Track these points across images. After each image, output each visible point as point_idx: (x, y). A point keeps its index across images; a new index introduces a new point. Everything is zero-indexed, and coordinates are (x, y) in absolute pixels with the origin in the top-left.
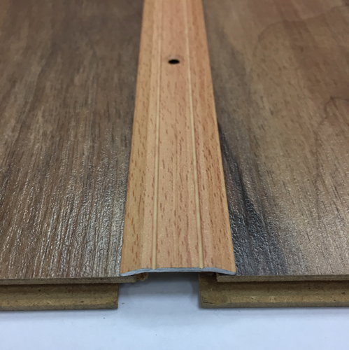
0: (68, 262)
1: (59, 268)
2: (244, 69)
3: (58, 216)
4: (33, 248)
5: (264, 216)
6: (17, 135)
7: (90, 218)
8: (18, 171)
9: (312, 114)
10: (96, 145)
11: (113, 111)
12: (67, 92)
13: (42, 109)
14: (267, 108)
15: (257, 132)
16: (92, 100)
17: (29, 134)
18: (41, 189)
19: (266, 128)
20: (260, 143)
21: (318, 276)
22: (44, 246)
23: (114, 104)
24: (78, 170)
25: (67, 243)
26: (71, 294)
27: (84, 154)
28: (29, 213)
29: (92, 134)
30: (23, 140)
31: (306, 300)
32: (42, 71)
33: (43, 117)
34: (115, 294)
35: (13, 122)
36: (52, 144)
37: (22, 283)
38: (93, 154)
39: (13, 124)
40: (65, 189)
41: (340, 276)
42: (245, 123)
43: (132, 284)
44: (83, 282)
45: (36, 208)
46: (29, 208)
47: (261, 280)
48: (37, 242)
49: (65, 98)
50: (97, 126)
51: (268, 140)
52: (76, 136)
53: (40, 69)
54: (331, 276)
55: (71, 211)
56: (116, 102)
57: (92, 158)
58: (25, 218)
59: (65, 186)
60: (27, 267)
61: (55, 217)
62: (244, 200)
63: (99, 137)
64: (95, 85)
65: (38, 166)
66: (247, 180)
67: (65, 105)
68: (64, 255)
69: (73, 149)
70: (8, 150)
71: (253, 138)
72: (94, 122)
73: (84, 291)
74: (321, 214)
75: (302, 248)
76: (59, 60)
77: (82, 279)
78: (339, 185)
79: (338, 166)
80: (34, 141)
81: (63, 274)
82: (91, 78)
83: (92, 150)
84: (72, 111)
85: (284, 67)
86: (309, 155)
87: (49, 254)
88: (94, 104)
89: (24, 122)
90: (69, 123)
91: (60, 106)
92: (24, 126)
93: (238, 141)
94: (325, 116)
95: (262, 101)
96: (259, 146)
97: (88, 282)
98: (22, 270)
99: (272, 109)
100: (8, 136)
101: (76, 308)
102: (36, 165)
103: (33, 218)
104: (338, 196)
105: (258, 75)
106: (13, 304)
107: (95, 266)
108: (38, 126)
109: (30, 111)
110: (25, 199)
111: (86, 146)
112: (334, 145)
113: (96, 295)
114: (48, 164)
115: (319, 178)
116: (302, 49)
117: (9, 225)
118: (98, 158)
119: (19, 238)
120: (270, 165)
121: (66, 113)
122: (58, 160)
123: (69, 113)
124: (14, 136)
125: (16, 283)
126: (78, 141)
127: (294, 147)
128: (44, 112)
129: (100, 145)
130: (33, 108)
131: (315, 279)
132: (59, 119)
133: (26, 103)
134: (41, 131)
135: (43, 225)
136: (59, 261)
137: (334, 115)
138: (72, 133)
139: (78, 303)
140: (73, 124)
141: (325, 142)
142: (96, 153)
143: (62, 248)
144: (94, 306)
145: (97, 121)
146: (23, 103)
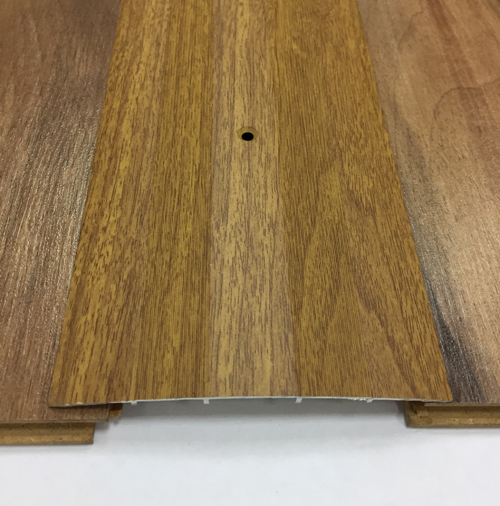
60: (12, 409)
65: (23, 292)
69: (58, 272)
80: (20, 260)
91: (47, 213)
102: (21, 290)
109: (15, 219)
146: (8, 208)
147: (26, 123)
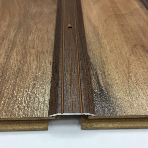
0: (28, 111)
1: (24, 114)
2: (99, 34)
3: (23, 93)
4: (13, 106)
5: (107, 92)
6: (5, 60)
7: (36, 94)
8: (6, 75)
9: (127, 52)
10: (38, 65)
11: (45, 51)
12: (26, 43)
13: (16, 50)
14: (108, 49)
15: (104, 59)
16: (36, 46)
17: (10, 60)
18: (16, 82)
19: (108, 58)
20: (105, 63)
21: (129, 116)
22: (18, 105)
23: (45, 48)
24: (31, 74)
25: (27, 104)
26: (29, 124)
27: (33, 68)
28: (11, 92)
29: (36, 60)
30: (8, 62)
31: (124, 126)
32: (15, 34)
33: (16, 53)
34: (47, 124)
35: (4, 55)
36: (20, 64)
37: (9, 119)
38: (37, 68)
39: (4, 56)
40: (25, 82)
41: (138, 116)
42: (99, 55)
43: (54, 120)
44: (34, 119)
45: (14, 90)
46: (11, 89)
47: (106, 118)
48: (15, 103)
49: (25, 46)
50: (38, 57)
51: (109, 62)
52: (30, 61)
53: (14, 34)
54: (134, 116)
55: (28, 91)
56: (46, 47)
57: (37, 69)
58: (10, 94)
59: (26, 81)
60: (11, 113)
61: (22, 93)
62: (99, 86)
63: (40, 61)
64: (37, 40)
65: (14, 73)
66: (100, 78)
67: (25, 48)
68: (26, 108)
69: (29, 66)
70: (2, 67)
71: (103, 62)
72: (37, 55)
73: (34, 123)
74: (131, 92)
75: (123, 105)
76: (22, 30)
77: (33, 118)
78: (138, 80)
79: (137, 72)
80: (13, 63)
81: (25, 116)
82: (36, 37)
83: (36, 67)
84: (28, 50)
85: (115, 33)
86: (125, 68)
87: (20, 108)
88: (37, 48)
89: (8, 55)
90: (27, 55)
91: (23, 49)
92: (8, 57)
93: (96, 62)
94: (132, 52)
95: (106, 47)
96: (105, 64)
97: (36, 119)
98: (9, 115)
99: (110, 50)
100: (2, 61)
101: (31, 130)
102: (14, 72)
103: (13, 94)
104: (137, 84)
105: (105, 36)
106: (5, 128)
107: (39, 112)
108: (14, 57)
109: (10, 51)
110: (9, 86)
111: (34, 65)
112: (136, 64)
113: (39, 125)
114: (18, 72)
115: (129, 77)
116: (122, 25)
117: (3, 96)
118: (39, 70)
119: (7, 101)
120: (109, 72)
121: (26, 51)
122: (23, 70)
123: (27, 51)
124: (4, 61)
125: (6, 120)
126: (31, 63)
127: (120, 65)
128: (16, 51)
129: (40, 64)
130: (12, 50)
131: (128, 117)
132: (23, 54)
133: (9, 47)
134: (15, 59)
135: (17, 96)
136: (24, 111)
137: (136, 52)
138: (28, 60)
139: (32, 128)
140: (29, 56)
141: (132, 63)
142: (38, 67)
143: (25, 106)
144: (38, 129)
145: (39, 54)
146: (8, 47)
147: (14, 24)
